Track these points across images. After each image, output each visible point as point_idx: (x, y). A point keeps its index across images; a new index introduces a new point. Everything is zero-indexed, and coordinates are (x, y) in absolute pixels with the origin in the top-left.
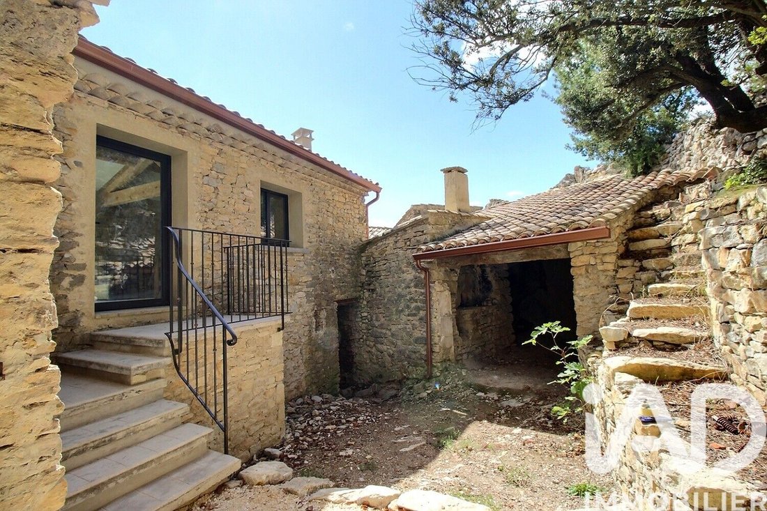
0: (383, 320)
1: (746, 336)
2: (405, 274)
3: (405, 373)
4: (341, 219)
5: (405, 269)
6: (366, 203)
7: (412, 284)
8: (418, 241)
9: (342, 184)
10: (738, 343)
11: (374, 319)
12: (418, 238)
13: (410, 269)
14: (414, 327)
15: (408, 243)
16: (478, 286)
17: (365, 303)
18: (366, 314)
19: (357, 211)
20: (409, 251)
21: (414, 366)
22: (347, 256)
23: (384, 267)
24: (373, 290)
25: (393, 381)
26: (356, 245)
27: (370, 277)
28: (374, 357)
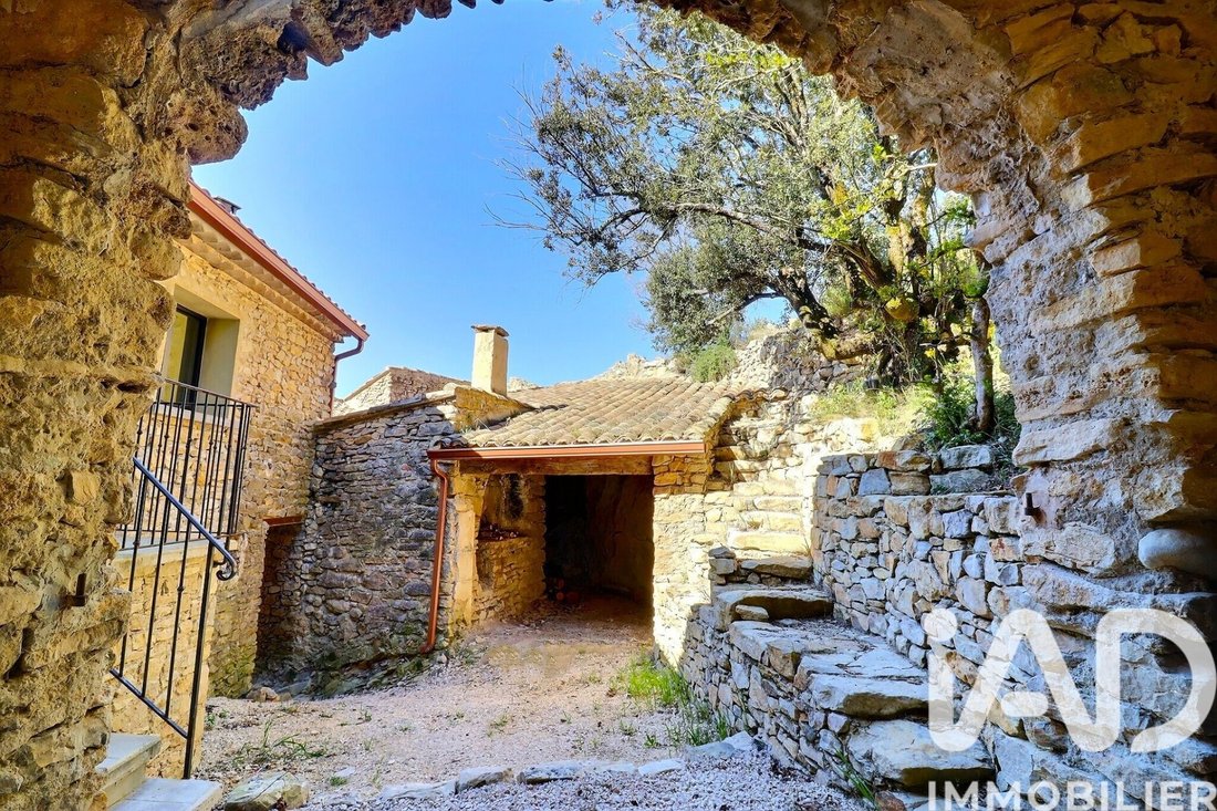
0: (348, 556)
1: (853, 562)
2: (402, 481)
3: (383, 646)
4: (294, 376)
5: (403, 472)
6: (335, 354)
7: (414, 498)
8: (432, 429)
9: (308, 317)
10: (842, 571)
11: (331, 554)
12: (433, 425)
13: (413, 475)
14: (409, 570)
15: (414, 431)
16: (503, 507)
17: (315, 526)
18: (313, 546)
19: (321, 365)
20: (414, 444)
21: (403, 633)
22: (295, 441)
23: (361, 466)
24: (335, 505)
25: (356, 664)
26: (311, 423)
27: (331, 481)
28: (321, 624)
